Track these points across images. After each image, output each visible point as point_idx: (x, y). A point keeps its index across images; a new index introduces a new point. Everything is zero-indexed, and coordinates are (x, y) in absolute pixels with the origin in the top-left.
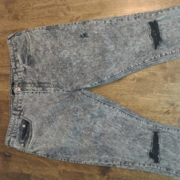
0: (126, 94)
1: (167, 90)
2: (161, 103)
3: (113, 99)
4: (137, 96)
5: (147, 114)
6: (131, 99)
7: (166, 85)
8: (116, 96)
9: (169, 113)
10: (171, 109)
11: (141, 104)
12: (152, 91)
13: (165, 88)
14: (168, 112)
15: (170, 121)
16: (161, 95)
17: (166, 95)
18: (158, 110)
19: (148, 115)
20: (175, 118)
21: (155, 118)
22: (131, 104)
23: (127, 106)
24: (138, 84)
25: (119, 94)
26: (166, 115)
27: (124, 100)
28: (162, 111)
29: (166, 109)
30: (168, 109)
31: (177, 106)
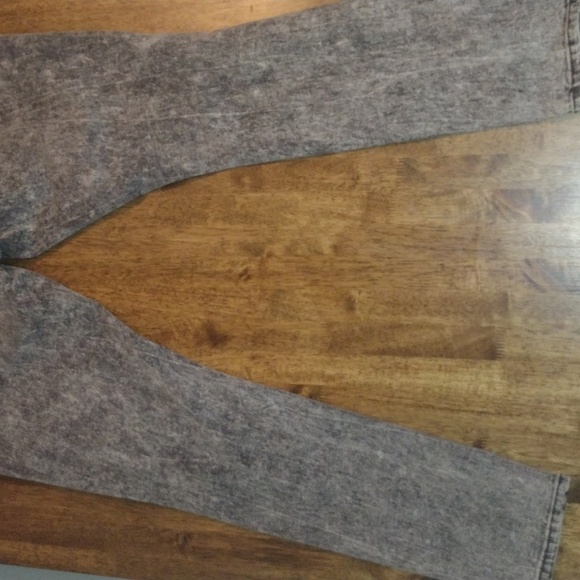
0: (134, 228)
1: (243, 212)
2: (228, 251)
3: (99, 242)
4: (165, 232)
5: (191, 282)
6: (149, 241)
7: (240, 199)
8: (106, 234)
9: (249, 277)
10: (253, 266)
11: (175, 255)
12: (205, 218)
13: (238, 206)
14: (246, 275)
15: (253, 299)
16: (228, 226)
17: (241, 227)
18: (219, 268)
19: (196, 285)
20: (263, 290)
21: (213, 292)
22: (148, 256)
23: (139, 260)
24: (166, 198)
25: (114, 228)
26: (242, 284)
27: (130, 245)
28: (230, 271)
29: (242, 265)
30: (245, 267)
31: (270, 255)
